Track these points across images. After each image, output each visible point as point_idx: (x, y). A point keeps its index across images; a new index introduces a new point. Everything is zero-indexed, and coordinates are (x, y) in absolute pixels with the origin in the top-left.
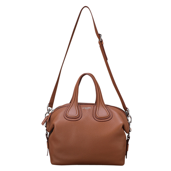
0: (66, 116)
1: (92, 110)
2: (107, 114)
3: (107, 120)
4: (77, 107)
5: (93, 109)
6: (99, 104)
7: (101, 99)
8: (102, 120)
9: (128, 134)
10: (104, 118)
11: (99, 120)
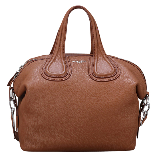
0: (45, 74)
1: (87, 64)
2: (111, 69)
3: (111, 79)
4: (64, 59)
5: (89, 62)
6: (98, 55)
7: (100, 47)
8: (104, 79)
9: (141, 100)
10: (107, 76)
11: (99, 80)
